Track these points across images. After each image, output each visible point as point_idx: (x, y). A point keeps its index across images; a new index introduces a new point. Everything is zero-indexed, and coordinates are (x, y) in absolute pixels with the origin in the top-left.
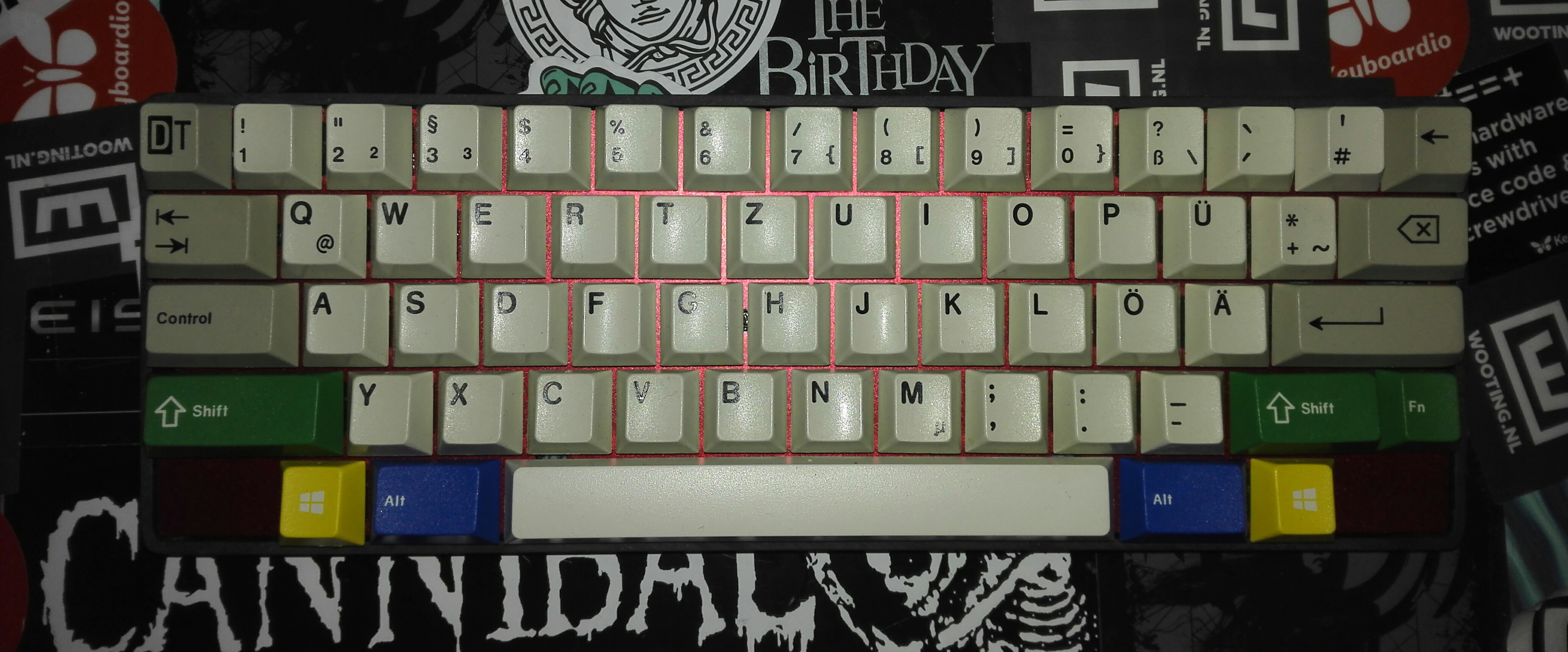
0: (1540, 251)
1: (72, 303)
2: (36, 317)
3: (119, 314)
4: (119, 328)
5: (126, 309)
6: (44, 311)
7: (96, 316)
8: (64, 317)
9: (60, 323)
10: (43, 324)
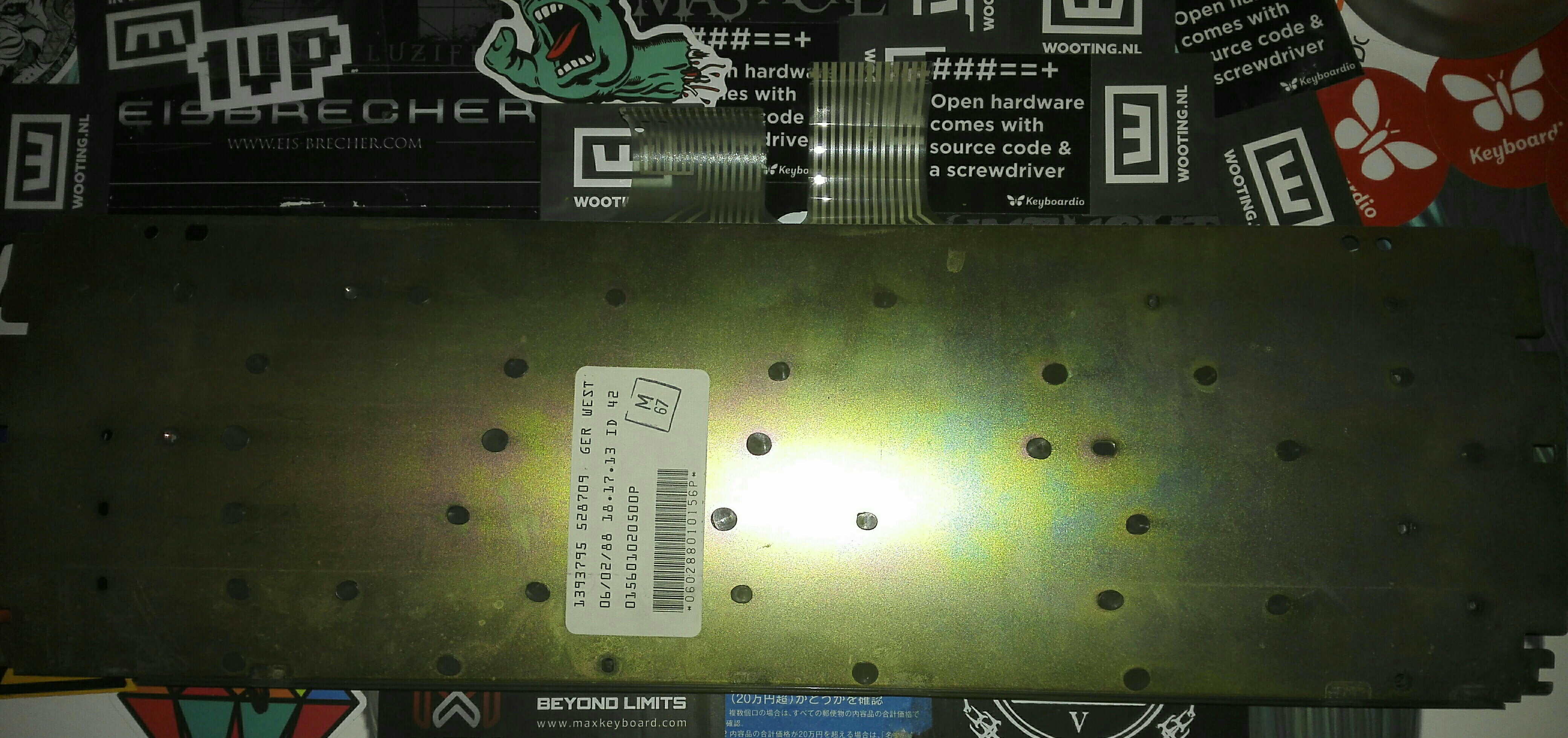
0: (1288, 89)
1: (150, 103)
2: (123, 113)
3: (184, 112)
4: (184, 122)
5: (190, 108)
6: (129, 109)
7: (167, 113)
8: (144, 113)
9: (142, 118)
10: (128, 118)
